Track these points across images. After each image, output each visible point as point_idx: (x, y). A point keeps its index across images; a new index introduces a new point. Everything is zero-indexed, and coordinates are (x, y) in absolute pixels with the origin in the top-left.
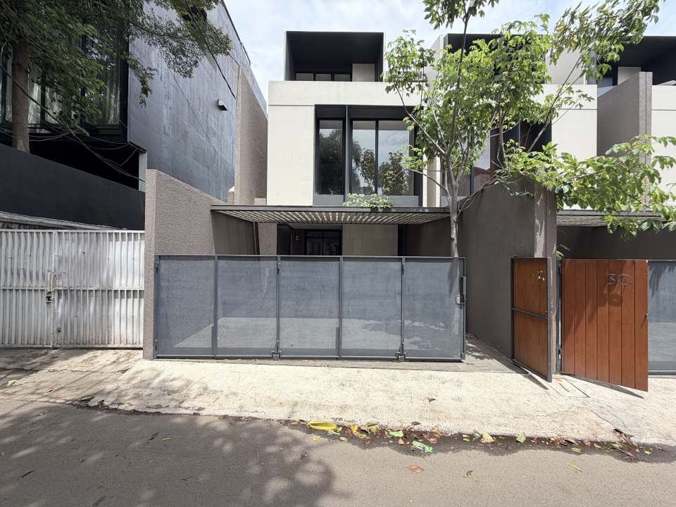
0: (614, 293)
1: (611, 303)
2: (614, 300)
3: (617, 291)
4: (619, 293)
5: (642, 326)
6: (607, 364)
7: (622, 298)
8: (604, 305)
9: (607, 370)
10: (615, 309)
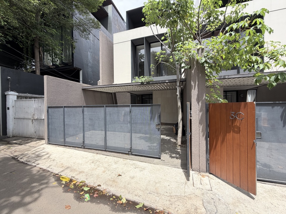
0: (235, 124)
1: (234, 131)
2: (236, 129)
3: (237, 123)
4: (238, 125)
5: (252, 148)
6: (232, 171)
7: (240, 128)
8: (230, 132)
9: (232, 175)
10: (236, 135)
